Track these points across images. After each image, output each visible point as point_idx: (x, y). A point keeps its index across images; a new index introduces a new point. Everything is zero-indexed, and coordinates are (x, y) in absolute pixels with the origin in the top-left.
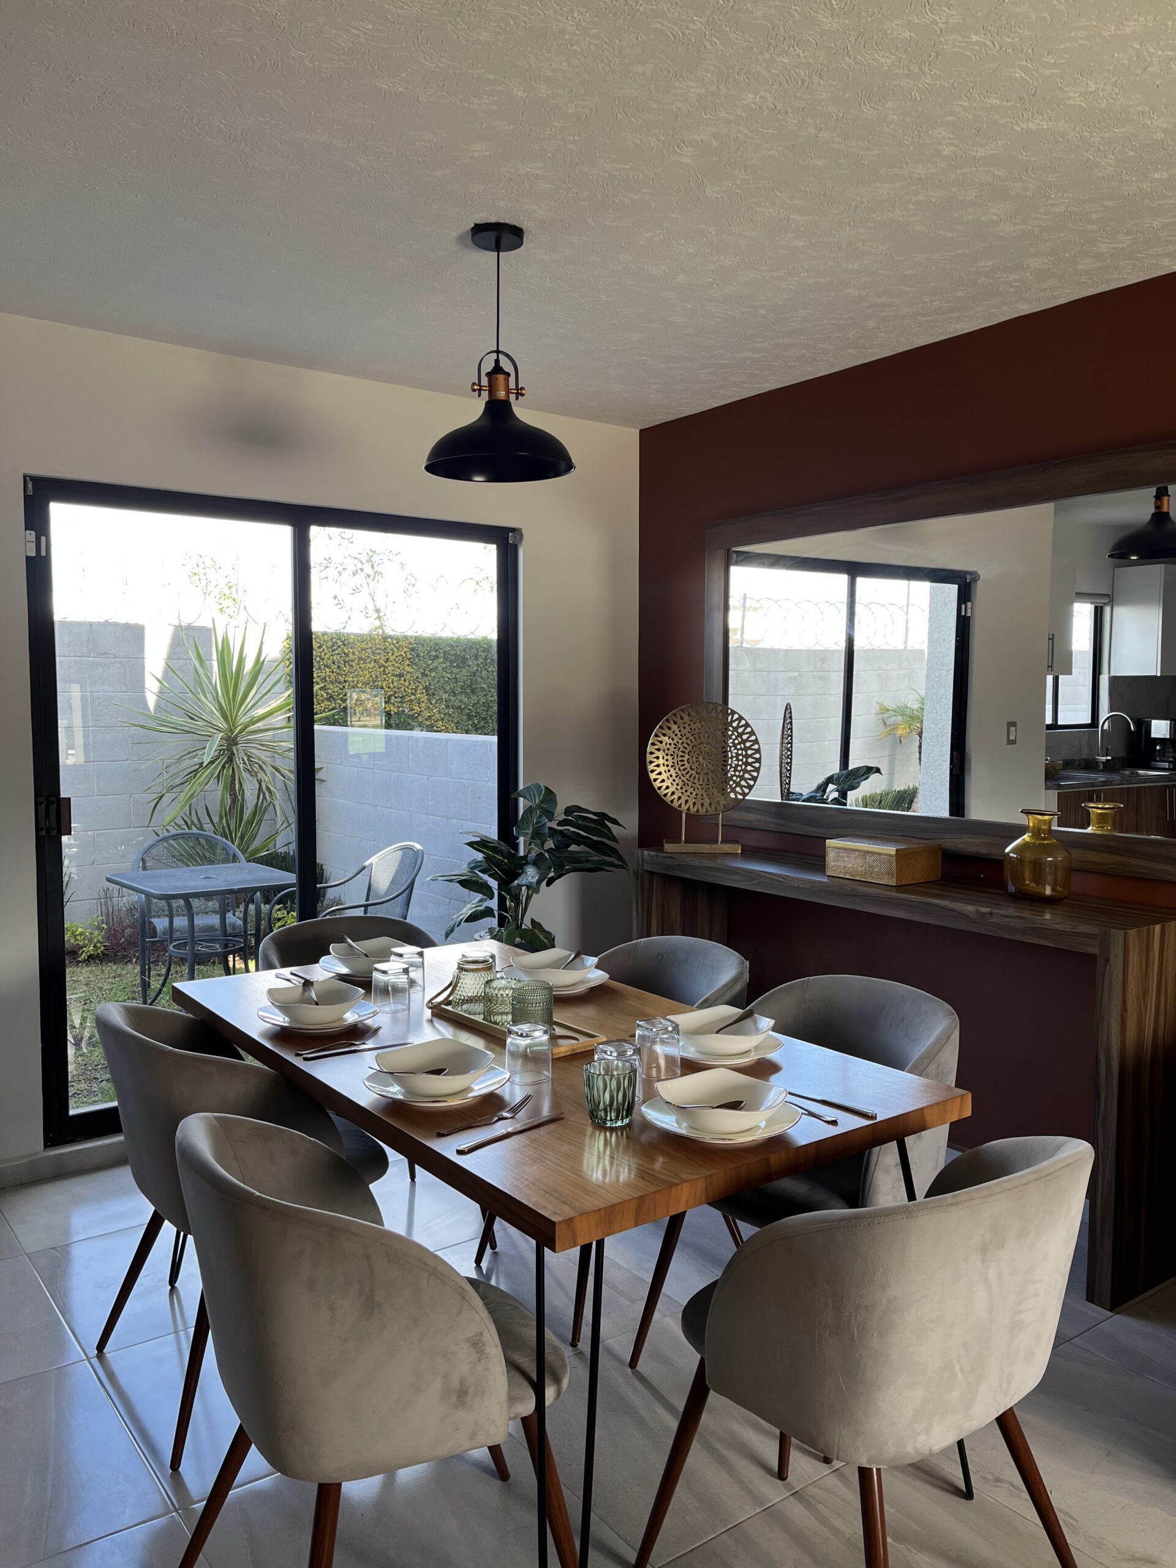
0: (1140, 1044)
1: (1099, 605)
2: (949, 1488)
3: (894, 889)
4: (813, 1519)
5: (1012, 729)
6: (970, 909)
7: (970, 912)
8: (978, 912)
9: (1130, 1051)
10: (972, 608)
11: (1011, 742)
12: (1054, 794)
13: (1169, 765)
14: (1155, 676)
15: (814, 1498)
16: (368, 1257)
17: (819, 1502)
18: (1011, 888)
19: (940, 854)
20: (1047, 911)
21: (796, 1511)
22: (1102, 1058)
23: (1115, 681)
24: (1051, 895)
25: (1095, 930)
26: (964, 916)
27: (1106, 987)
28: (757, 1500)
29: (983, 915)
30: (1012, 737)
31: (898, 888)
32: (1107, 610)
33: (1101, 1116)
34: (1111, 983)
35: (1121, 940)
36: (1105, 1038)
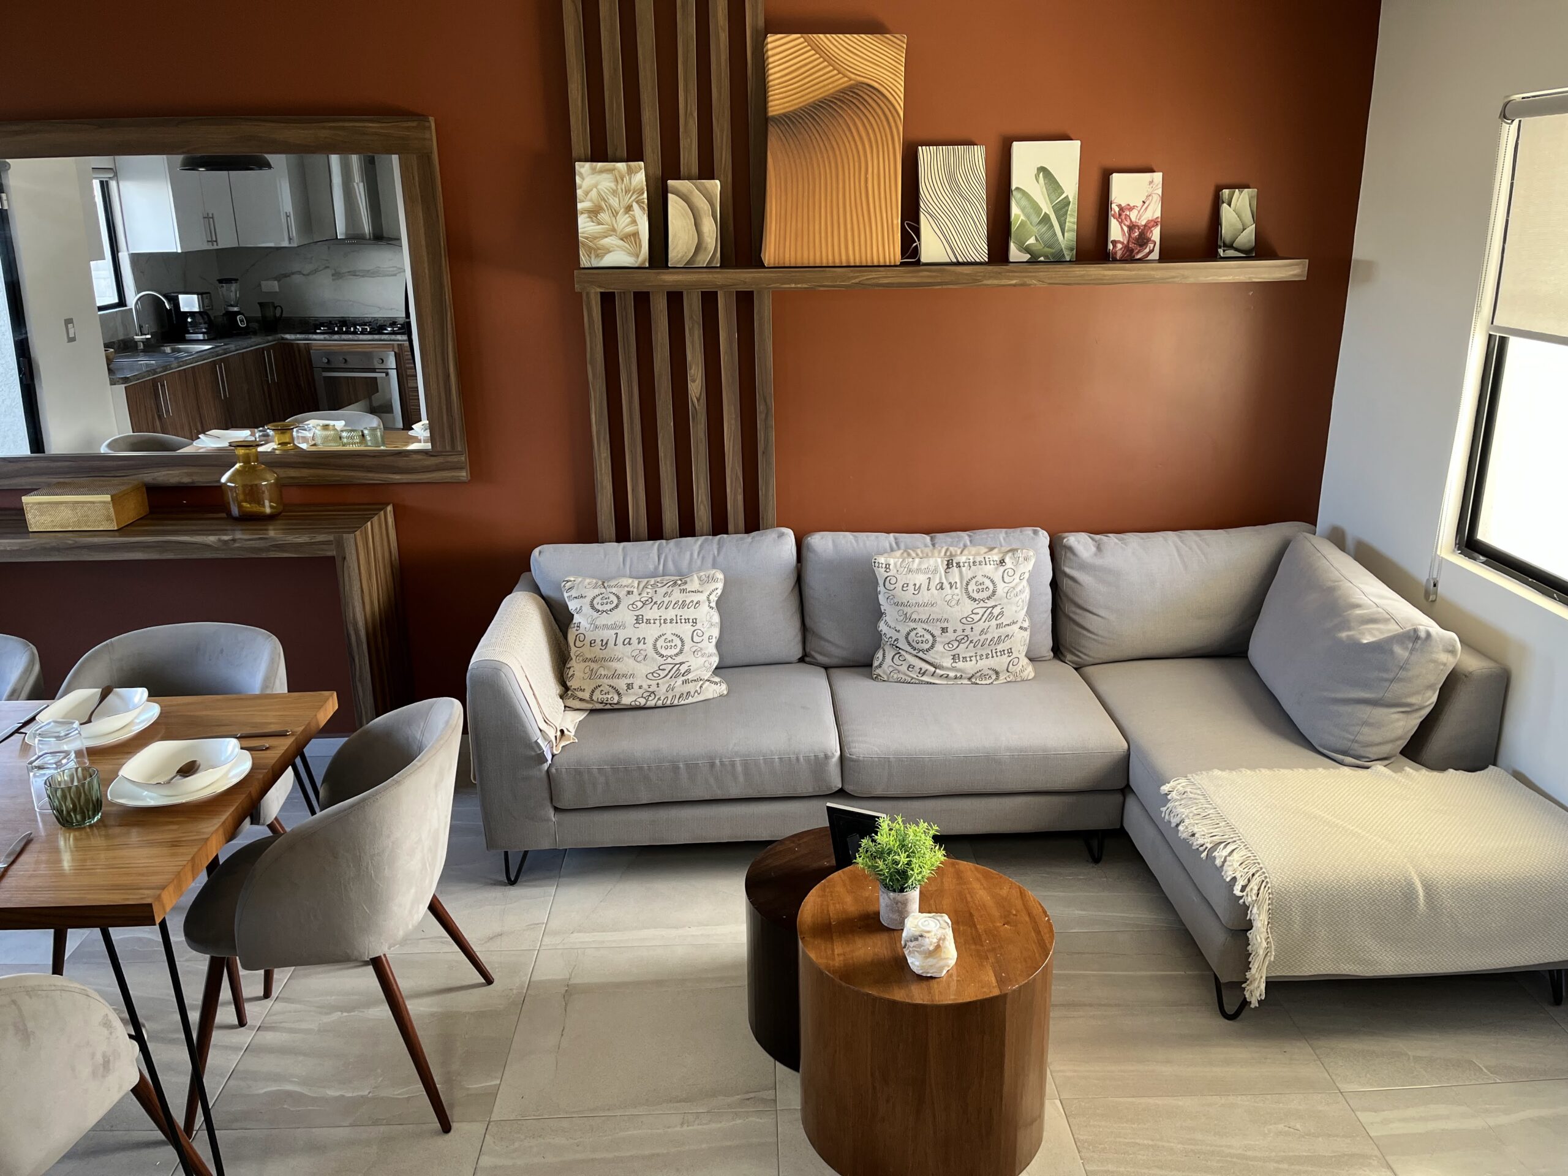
0: (373, 613)
1: (104, 180)
2: (358, 964)
3: (117, 534)
4: (284, 1034)
5: (70, 326)
6: (211, 539)
7: (213, 542)
8: (220, 540)
9: (369, 620)
10: (7, 200)
11: (71, 340)
12: (121, 389)
13: (204, 337)
14: (176, 253)
15: (276, 1023)
16: (14, 1002)
17: (281, 1023)
18: (235, 511)
19: (144, 489)
20: (271, 527)
21: (269, 1037)
22: (352, 633)
23: (136, 259)
24: (271, 513)
25: (331, 538)
26: (207, 546)
27: (346, 579)
28: (235, 1049)
29: (225, 542)
30: (71, 335)
31: (121, 531)
32: (113, 184)
33: (358, 673)
34: (349, 574)
35: (352, 541)
36: (351, 615)
